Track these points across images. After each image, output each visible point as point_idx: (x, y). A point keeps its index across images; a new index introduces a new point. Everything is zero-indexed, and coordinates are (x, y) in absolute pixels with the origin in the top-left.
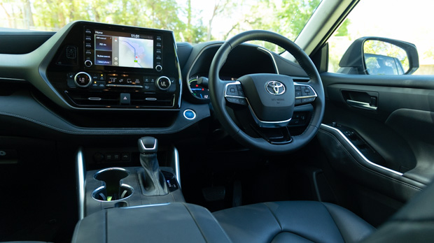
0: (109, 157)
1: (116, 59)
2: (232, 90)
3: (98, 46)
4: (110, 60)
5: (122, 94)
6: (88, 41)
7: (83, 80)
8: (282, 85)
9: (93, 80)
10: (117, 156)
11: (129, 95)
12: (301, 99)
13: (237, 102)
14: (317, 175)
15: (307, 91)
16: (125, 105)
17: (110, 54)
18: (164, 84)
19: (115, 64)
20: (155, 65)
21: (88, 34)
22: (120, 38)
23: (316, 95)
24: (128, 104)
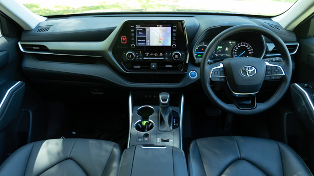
0: (146, 96)
1: (148, 41)
2: (216, 73)
3: (138, 34)
4: (145, 42)
5: (152, 63)
6: (133, 32)
7: (130, 56)
8: (254, 69)
9: (136, 55)
10: (150, 96)
11: (156, 64)
12: (271, 76)
13: (219, 80)
14: (288, 115)
15: (277, 71)
16: (154, 70)
17: (145, 38)
18: (177, 56)
19: (148, 44)
20: (172, 44)
21: (132, 28)
22: (151, 28)
23: (284, 74)
24: (155, 70)
